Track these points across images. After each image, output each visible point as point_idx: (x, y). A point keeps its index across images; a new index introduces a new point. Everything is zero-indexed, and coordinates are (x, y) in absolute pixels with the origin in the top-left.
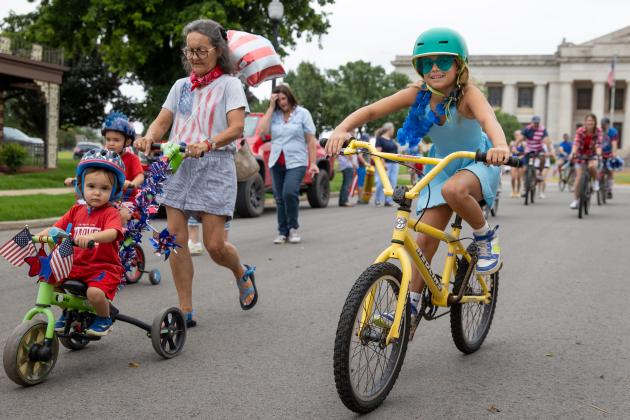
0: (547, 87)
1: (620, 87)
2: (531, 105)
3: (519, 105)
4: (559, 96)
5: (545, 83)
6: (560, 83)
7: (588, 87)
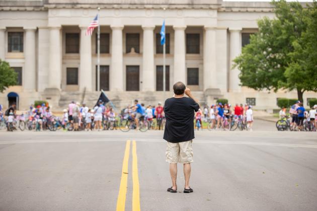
0: (36, 31)
1: (105, 32)
2: (22, 50)
3: (10, 50)
4: (48, 41)
5: (35, 28)
6: (49, 29)
7: (76, 31)
